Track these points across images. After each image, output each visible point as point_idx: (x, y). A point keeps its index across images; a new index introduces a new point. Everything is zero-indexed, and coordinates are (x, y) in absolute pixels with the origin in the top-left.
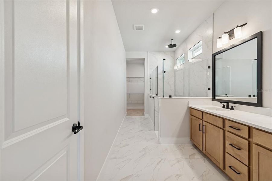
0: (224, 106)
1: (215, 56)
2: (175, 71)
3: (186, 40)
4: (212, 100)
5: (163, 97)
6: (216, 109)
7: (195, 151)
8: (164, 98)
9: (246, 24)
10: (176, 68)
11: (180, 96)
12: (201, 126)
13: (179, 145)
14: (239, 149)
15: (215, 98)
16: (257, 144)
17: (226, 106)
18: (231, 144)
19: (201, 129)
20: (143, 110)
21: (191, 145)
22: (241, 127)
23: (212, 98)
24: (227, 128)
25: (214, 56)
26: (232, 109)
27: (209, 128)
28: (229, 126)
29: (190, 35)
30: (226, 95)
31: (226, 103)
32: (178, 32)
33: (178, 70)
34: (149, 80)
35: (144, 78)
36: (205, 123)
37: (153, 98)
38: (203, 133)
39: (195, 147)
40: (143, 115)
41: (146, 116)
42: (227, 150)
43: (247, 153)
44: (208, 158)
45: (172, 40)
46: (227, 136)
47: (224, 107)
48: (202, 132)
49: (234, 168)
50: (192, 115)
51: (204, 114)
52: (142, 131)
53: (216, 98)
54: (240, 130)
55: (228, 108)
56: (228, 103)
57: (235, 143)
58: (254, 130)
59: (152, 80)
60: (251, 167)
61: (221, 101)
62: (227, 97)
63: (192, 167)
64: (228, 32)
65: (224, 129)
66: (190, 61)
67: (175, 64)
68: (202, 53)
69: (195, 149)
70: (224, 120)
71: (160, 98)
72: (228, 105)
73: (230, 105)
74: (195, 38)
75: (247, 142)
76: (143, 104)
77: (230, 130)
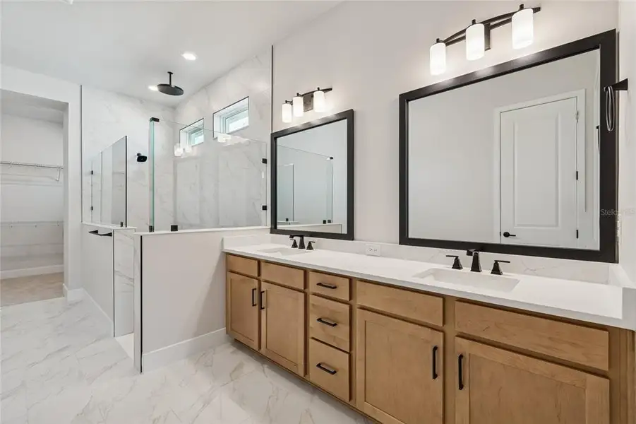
0: (295, 243)
1: (276, 139)
2: (176, 161)
3: (208, 85)
4: (271, 233)
5: (151, 229)
6: (281, 250)
7: (241, 357)
8: (155, 232)
9: (331, 89)
10: (178, 152)
11: (191, 226)
12: (256, 292)
13: (199, 355)
14: (335, 325)
15: (276, 227)
16: (363, 308)
17: (298, 244)
18: (319, 320)
19: (256, 301)
20: (60, 276)
21: (229, 344)
22: (338, 281)
23: (271, 228)
24: (313, 287)
25: (275, 137)
26: (310, 247)
27: (274, 296)
28: (318, 284)
29: (220, 77)
30: (287, 220)
31: (299, 238)
32: (190, 57)
33: (185, 160)
34: (87, 179)
35: (64, 169)
36: (264, 287)
37: (110, 235)
38: (261, 308)
39: (240, 345)
40: (60, 292)
41: (73, 294)
42: (311, 335)
43: (348, 328)
44: (273, 362)
45: (171, 73)
46: (313, 305)
47: (295, 245)
48: (257, 306)
49: (327, 365)
50: (232, 272)
51: (262, 264)
52: (60, 350)
53: (279, 227)
54: (335, 288)
55: (302, 246)
56: (302, 237)
57: (326, 314)
58: (358, 283)
59: (96, 179)
60: (353, 352)
61: (292, 234)
62: (289, 224)
63: (242, 401)
64: (303, 95)
65: (306, 290)
66: (219, 140)
67: (175, 140)
68: (247, 127)
69: (240, 352)
70: (306, 271)
71: (142, 233)
72: (301, 239)
73: (307, 240)
74: (230, 89)
75: (347, 307)
76: (59, 256)
77: (317, 292)
